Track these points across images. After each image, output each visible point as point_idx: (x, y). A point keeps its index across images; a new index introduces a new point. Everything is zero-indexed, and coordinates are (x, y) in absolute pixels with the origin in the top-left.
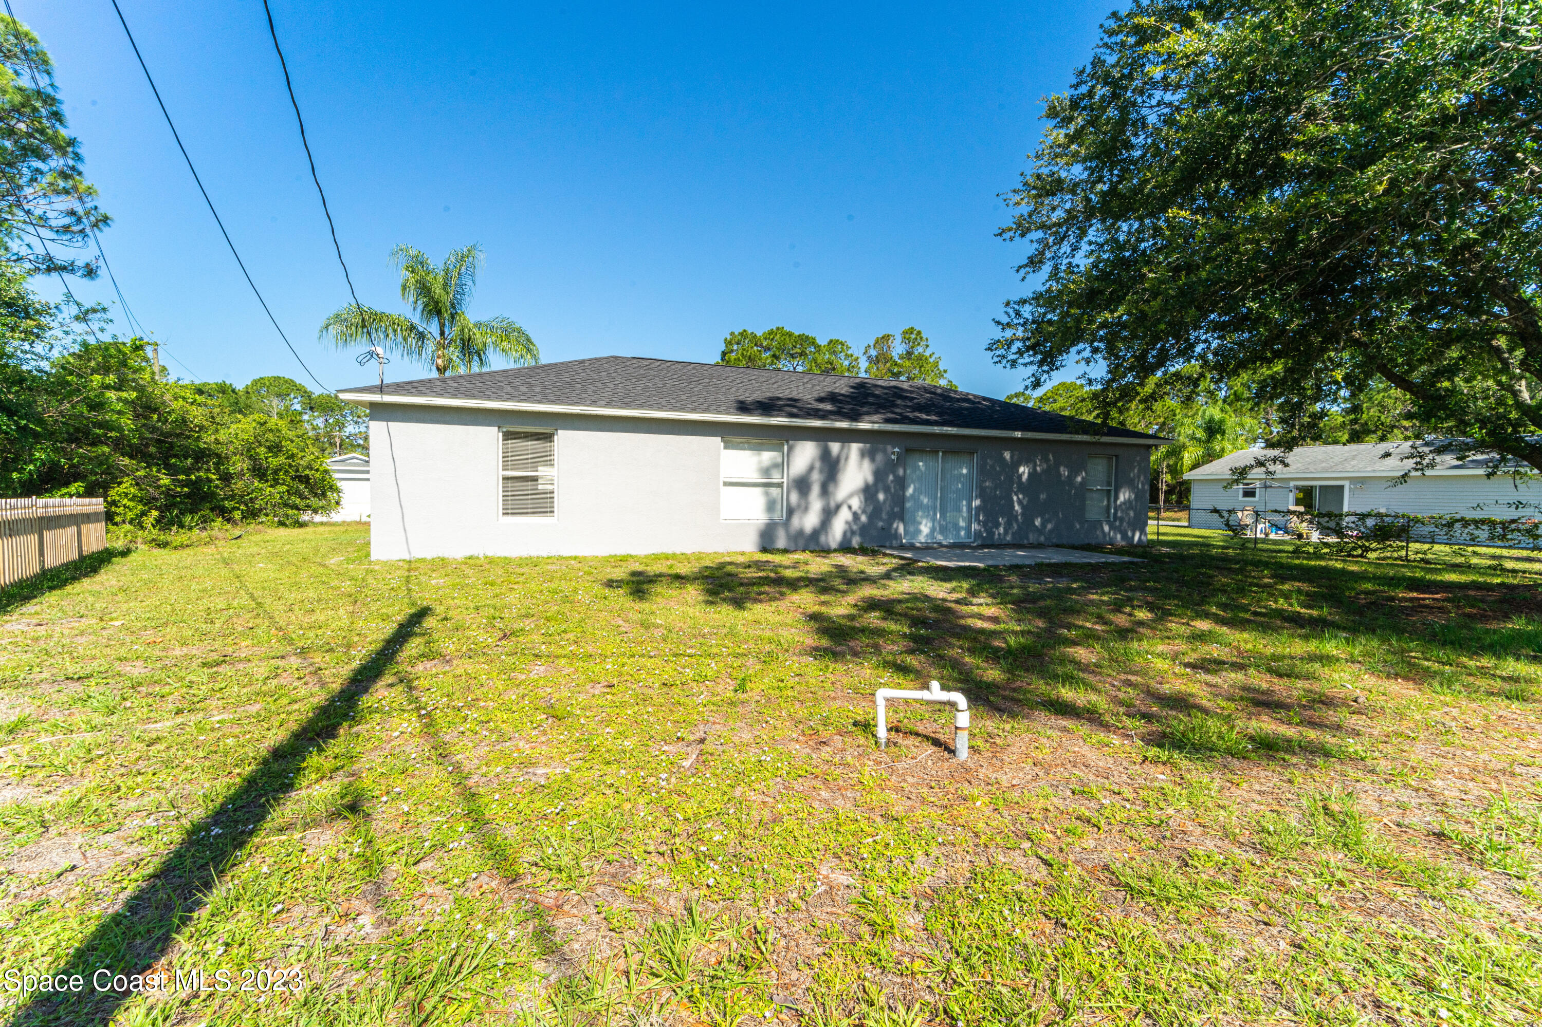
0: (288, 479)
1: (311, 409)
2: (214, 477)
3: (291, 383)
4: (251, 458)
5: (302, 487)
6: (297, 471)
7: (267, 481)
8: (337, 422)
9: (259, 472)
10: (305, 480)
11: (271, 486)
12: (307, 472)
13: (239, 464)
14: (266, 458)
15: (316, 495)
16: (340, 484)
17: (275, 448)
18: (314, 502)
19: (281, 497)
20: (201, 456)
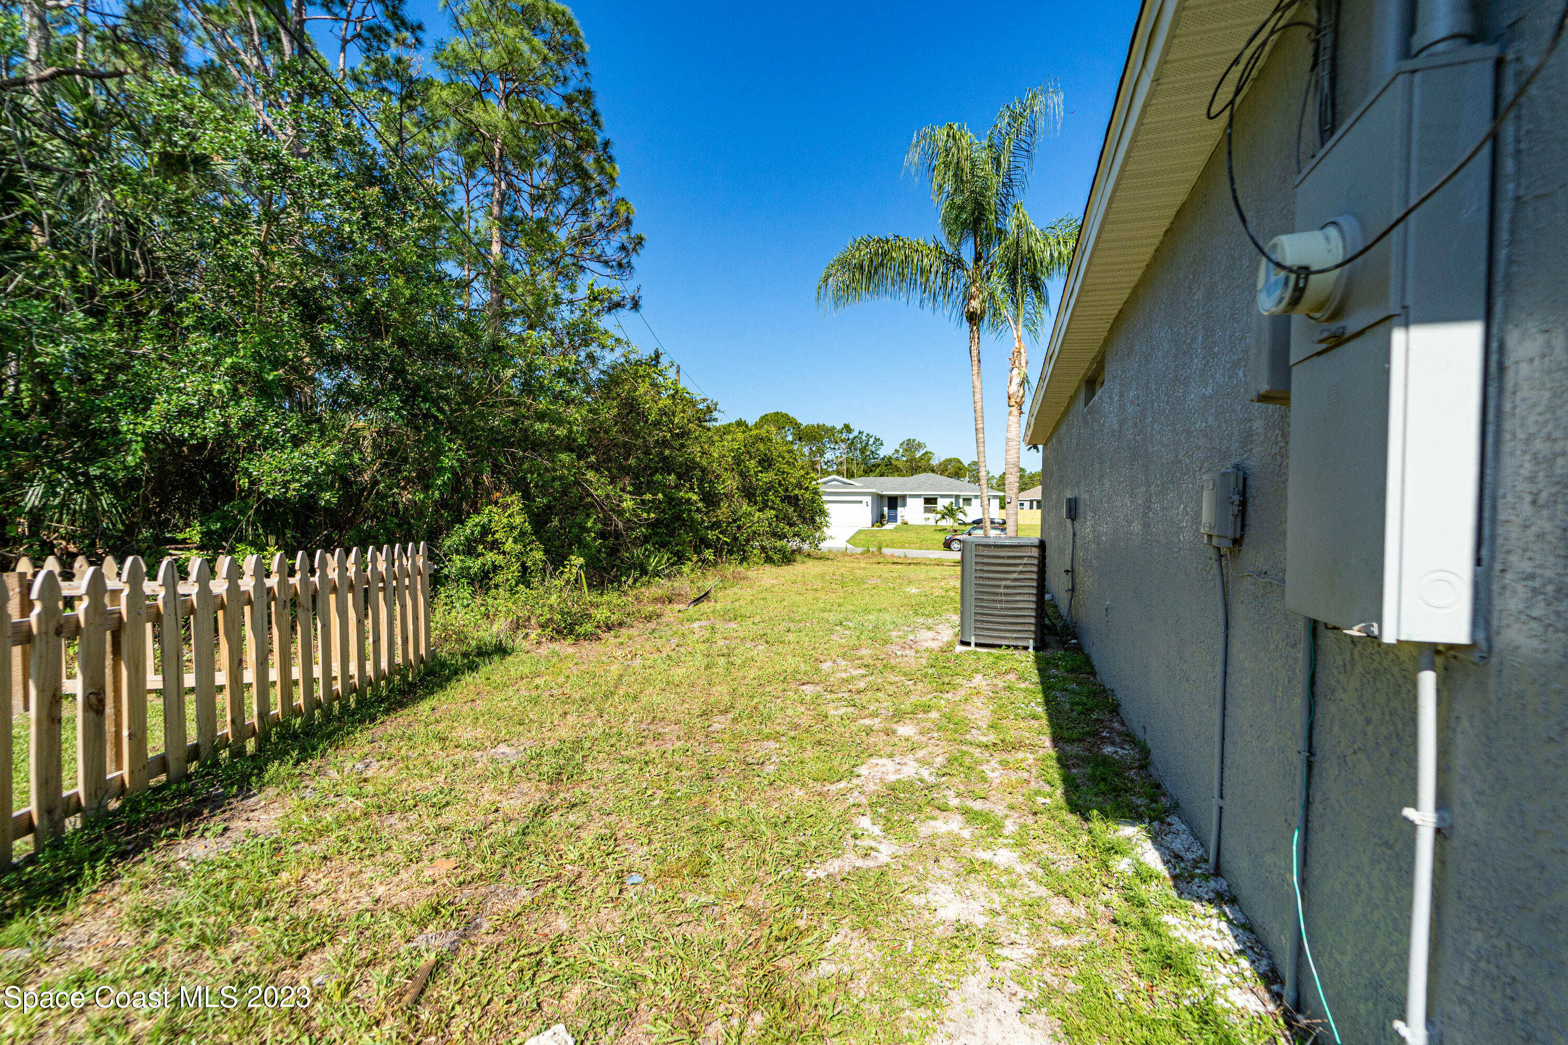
0: (778, 501)
1: (800, 439)
2: (695, 497)
3: (786, 416)
4: (741, 474)
5: (791, 510)
6: (786, 490)
7: (756, 503)
8: (819, 449)
9: (749, 493)
10: (792, 500)
11: (760, 510)
12: (796, 492)
13: (730, 483)
14: (756, 473)
15: (804, 520)
16: (826, 506)
17: (766, 462)
18: (804, 528)
19: (770, 524)
20: (686, 472)
